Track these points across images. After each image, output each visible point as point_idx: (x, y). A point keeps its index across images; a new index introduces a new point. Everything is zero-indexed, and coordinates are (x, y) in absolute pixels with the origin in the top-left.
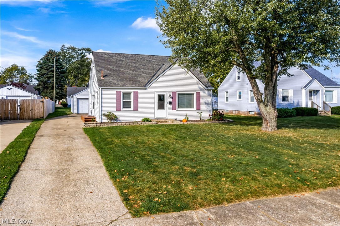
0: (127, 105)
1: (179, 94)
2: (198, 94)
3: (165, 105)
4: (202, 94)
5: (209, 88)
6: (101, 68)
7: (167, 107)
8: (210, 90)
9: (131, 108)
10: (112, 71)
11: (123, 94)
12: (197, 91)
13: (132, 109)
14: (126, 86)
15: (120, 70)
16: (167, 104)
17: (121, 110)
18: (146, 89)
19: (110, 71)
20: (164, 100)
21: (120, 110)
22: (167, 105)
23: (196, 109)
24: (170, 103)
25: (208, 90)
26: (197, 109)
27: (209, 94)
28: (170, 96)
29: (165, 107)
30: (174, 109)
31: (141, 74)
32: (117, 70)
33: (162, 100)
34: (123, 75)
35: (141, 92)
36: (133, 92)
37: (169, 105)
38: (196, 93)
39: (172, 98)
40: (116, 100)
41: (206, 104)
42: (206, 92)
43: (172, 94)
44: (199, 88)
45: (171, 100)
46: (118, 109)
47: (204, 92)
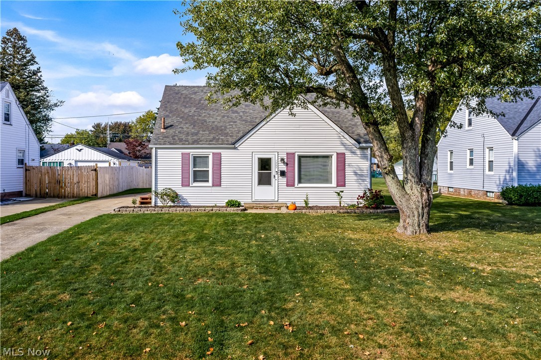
0: (201, 176)
1: (300, 157)
2: (341, 157)
3: (272, 177)
4: (348, 155)
5: (364, 145)
6: (167, 113)
7: (277, 181)
8: (366, 148)
9: (208, 181)
10: (186, 118)
11: (195, 158)
12: (338, 151)
13: (210, 183)
14: (198, 144)
15: (200, 116)
16: (276, 176)
17: (191, 185)
18: (235, 148)
19: (182, 118)
20: (270, 169)
21: (189, 186)
22: (276, 178)
23: (335, 186)
24: (283, 174)
25: (362, 148)
26: (338, 185)
27: (364, 157)
28: (282, 160)
29: (273, 180)
30: (290, 184)
31: (235, 122)
32: (195, 116)
33: (267, 167)
34: (202, 124)
35: (226, 154)
36: (211, 154)
37: (281, 178)
38: (335, 154)
39: (287, 164)
40: (181, 169)
41: (356, 174)
42: (358, 152)
43: (285, 158)
44: (343, 144)
45: (283, 167)
46: (185, 183)
47: (353, 153)
